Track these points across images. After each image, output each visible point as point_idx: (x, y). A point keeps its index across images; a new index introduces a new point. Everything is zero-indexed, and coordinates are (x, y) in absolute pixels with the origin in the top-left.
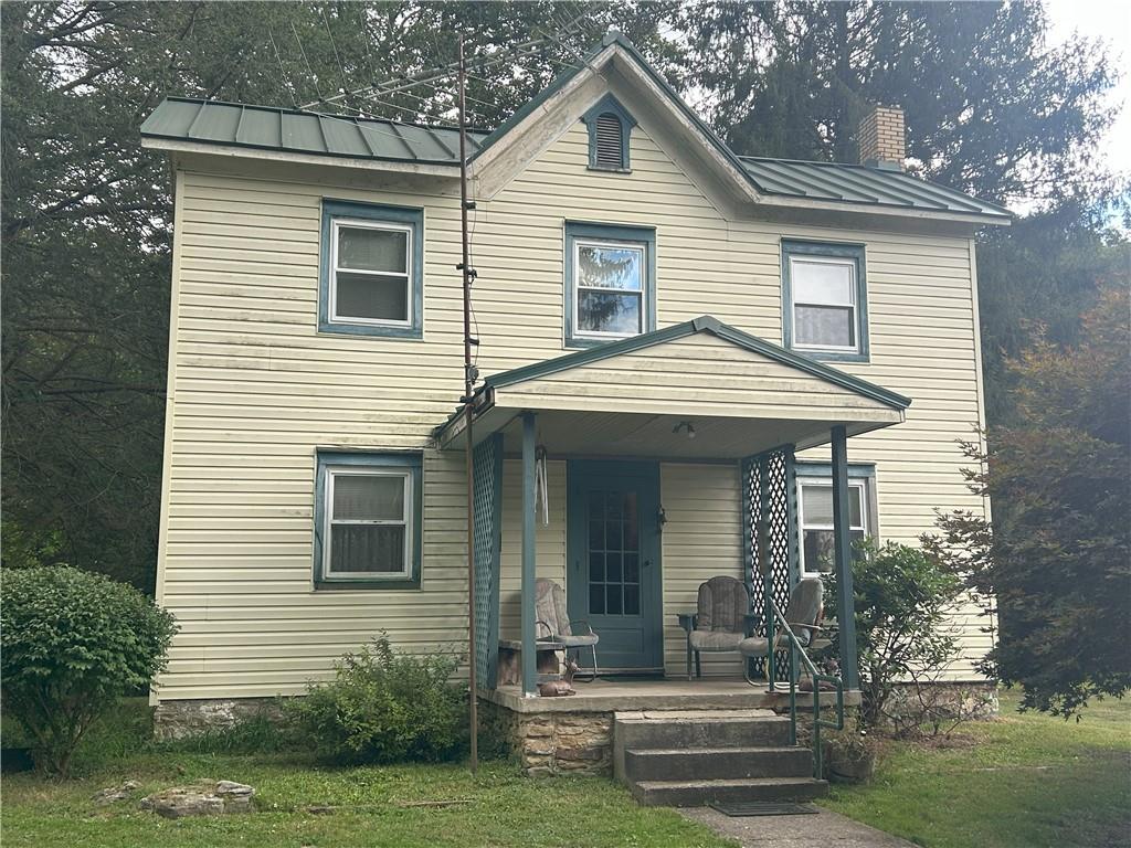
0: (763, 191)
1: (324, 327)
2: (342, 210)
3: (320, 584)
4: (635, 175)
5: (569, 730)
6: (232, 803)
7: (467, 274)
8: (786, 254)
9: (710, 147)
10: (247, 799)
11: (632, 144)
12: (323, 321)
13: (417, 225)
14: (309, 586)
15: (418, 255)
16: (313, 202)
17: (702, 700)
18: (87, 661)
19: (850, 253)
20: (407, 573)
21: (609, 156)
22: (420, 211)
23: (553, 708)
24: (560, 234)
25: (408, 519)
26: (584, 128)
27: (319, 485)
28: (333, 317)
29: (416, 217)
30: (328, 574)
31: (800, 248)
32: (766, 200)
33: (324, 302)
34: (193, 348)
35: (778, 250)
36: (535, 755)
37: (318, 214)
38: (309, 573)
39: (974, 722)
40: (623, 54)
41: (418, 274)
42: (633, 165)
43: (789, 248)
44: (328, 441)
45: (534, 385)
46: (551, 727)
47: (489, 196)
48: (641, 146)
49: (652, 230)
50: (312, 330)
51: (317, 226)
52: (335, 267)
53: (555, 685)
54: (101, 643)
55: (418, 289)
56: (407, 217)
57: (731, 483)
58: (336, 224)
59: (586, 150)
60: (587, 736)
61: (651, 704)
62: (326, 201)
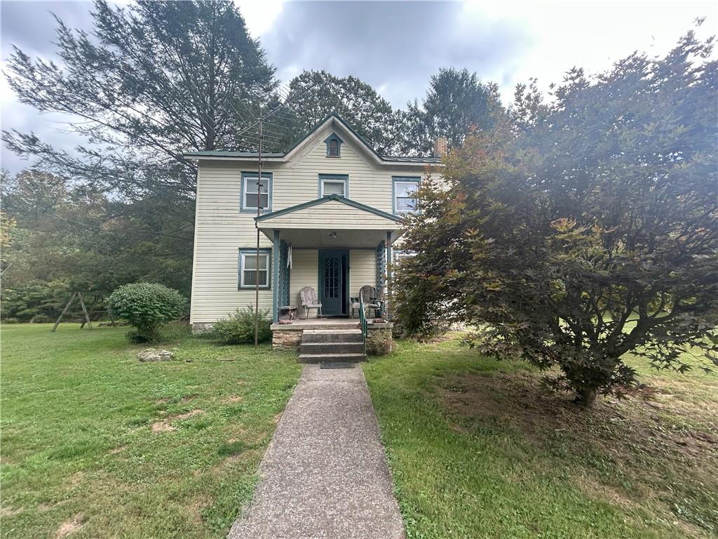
0: (383, 160)
1: (242, 211)
2: (248, 174)
3: (240, 288)
4: (342, 158)
5: (287, 335)
6: (164, 358)
7: (260, 186)
8: (393, 181)
9: (365, 147)
10: (169, 356)
11: (341, 148)
12: (241, 209)
13: (271, 178)
14: (237, 289)
15: (271, 187)
16: (239, 173)
17: (335, 326)
18: (139, 311)
19: (416, 179)
20: (267, 285)
21: (334, 152)
22: (272, 173)
23: (281, 328)
24: (317, 178)
25: (267, 269)
26: (325, 144)
27: (240, 259)
28: (245, 207)
29: (270, 175)
30: (243, 285)
31: (398, 179)
32: (384, 163)
33: (242, 203)
34: (202, 218)
35: (391, 180)
36: (276, 344)
37: (240, 176)
38: (237, 285)
39: (457, 332)
40: (336, 119)
41: (271, 193)
42: (341, 155)
43: (395, 179)
44: (242, 245)
45: (271, 220)
46: (281, 334)
47: (294, 167)
48: (344, 149)
49: (348, 175)
50: (238, 212)
51: (240, 180)
52: (245, 192)
53: (283, 321)
54: (146, 306)
55: (271, 198)
56: (268, 175)
57: (374, 256)
58: (245, 180)
59: (326, 151)
60: (294, 338)
61: (317, 327)
62: (242, 172)
